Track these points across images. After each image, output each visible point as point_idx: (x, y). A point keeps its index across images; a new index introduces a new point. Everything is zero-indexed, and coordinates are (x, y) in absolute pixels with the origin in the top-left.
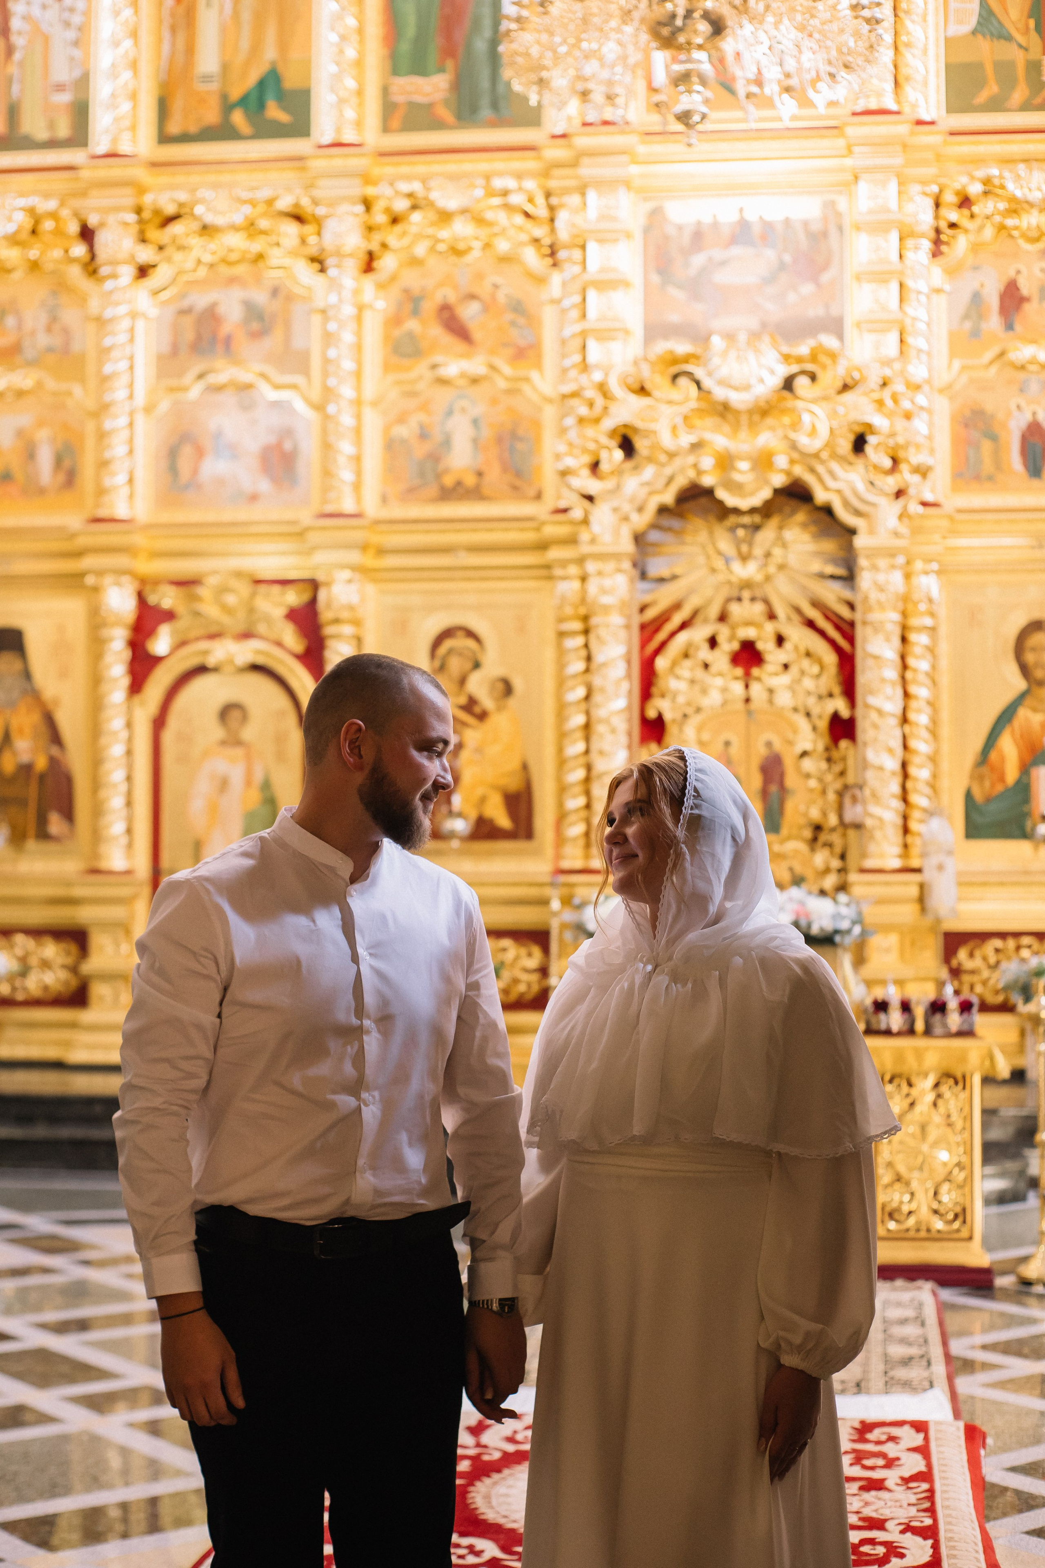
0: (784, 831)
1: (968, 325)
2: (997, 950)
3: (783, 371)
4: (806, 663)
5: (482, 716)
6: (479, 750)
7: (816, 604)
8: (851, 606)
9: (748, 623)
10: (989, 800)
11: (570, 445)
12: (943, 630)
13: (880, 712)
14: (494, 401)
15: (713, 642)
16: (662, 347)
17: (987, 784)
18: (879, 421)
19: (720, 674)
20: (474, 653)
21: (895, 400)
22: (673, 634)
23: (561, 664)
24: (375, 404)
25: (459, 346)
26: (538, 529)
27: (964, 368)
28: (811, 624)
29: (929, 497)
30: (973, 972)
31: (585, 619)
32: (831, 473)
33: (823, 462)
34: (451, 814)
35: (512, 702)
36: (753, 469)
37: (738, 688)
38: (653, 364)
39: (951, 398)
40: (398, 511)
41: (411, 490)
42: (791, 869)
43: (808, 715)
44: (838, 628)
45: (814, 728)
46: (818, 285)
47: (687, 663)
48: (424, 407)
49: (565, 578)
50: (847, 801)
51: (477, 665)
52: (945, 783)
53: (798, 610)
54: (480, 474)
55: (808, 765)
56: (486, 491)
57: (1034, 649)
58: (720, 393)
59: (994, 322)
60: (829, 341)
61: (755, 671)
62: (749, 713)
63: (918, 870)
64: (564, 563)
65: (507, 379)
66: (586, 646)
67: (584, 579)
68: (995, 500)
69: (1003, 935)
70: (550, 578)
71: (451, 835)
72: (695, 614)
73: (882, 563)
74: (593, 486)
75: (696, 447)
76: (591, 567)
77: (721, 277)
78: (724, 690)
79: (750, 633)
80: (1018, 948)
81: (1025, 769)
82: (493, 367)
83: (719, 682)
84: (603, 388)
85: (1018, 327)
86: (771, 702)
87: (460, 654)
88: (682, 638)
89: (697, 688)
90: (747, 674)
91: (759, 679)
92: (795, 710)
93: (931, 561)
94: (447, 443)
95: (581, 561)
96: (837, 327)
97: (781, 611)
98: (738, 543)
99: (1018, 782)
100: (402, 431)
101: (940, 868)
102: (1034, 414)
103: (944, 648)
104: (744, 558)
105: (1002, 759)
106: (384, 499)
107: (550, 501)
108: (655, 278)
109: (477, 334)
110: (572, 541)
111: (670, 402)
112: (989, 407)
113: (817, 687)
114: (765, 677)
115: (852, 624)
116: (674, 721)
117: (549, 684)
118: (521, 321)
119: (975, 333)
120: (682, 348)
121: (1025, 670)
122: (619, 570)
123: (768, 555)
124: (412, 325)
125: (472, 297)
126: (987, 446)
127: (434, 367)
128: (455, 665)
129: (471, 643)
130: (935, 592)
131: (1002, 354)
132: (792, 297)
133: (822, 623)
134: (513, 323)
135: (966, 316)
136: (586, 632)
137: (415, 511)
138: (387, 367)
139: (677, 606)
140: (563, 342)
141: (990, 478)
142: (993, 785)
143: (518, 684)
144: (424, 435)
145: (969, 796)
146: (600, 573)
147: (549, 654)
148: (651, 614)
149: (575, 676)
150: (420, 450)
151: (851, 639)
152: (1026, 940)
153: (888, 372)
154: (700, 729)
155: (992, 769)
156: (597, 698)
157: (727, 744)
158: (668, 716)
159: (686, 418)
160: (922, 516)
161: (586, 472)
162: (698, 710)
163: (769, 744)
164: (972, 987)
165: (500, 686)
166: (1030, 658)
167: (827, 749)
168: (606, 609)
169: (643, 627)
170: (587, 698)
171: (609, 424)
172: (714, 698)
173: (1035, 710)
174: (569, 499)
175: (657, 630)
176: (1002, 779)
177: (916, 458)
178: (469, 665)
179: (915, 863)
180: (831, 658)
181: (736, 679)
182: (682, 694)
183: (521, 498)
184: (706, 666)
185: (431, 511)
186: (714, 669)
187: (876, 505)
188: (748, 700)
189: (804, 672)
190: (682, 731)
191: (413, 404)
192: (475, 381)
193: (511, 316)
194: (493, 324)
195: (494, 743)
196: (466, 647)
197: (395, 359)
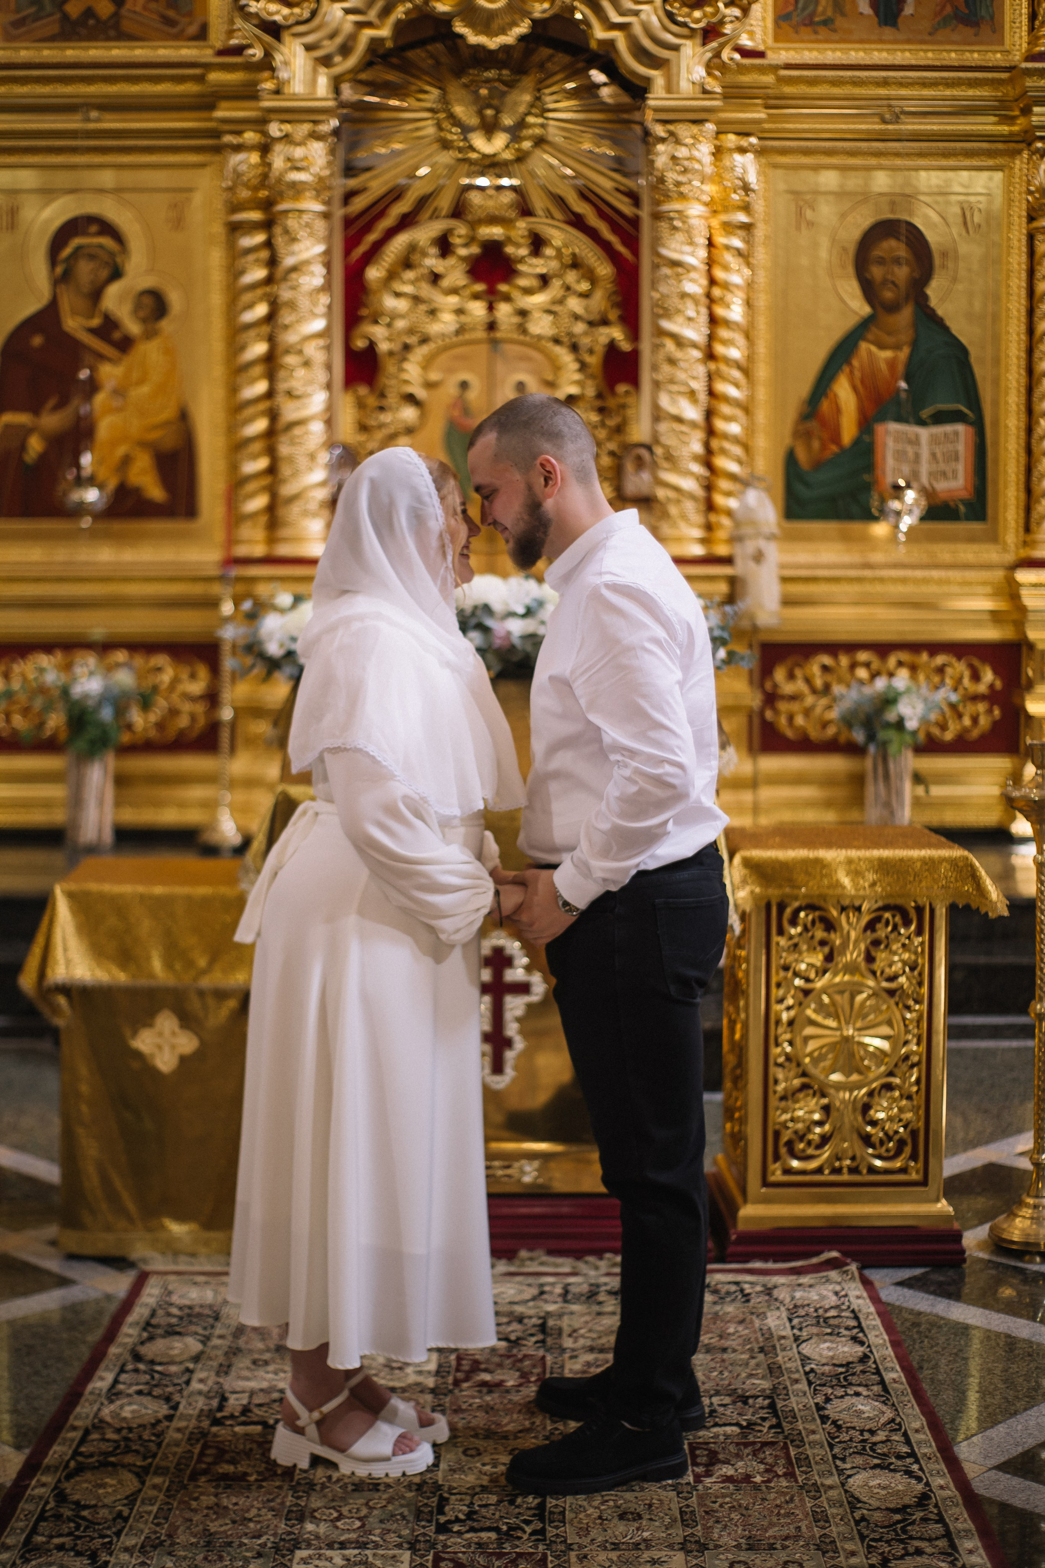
2: (825, 668)
4: (571, 277)
5: (125, 345)
6: (119, 392)
7: (585, 194)
8: (635, 198)
9: (493, 220)
10: (818, 465)
12: (760, 232)
13: (679, 341)
15: (444, 246)
17: (816, 444)
19: (454, 291)
20: (112, 254)
22: (391, 233)
23: (234, 272)
26: (201, 79)
28: (577, 222)
29: (745, 41)
30: (793, 698)
31: (267, 205)
32: (616, 4)
34: (81, 482)
35: (165, 324)
37: (478, 309)
41: (18, 24)
43: (574, 348)
44: (615, 228)
45: (583, 367)
47: (410, 275)
49: (238, 148)
50: (629, 467)
51: (116, 274)
52: (761, 442)
53: (560, 201)
54: (119, 3)
56: (127, 26)
57: (881, 261)
61: (503, 288)
62: (494, 343)
63: (728, 561)
64: (238, 126)
66: (269, 244)
67: (265, 149)
68: (832, 55)
69: (833, 648)
70: (218, 150)
71: (80, 510)
72: (422, 202)
73: (684, 131)
74: (279, 13)
76: (275, 129)
78: (460, 312)
79: (496, 232)
80: (853, 666)
81: (866, 424)
83: (453, 300)
86: (522, 329)
87: (92, 257)
88: (401, 241)
89: (423, 307)
90: (492, 290)
91: (507, 298)
92: (557, 341)
93: (748, 135)
95: (260, 123)
97: (539, 202)
98: (480, 103)
99: (857, 442)
101: (758, 557)
103: (761, 255)
104: (489, 128)
105: (838, 410)
107: (218, 37)
110: (250, 93)
113: (586, 309)
114: (516, 294)
115: (635, 222)
116: (391, 353)
117: (217, 299)
122: (315, 136)
123: (521, 124)
129: (106, 241)
130: (752, 178)
133: (594, 221)
136: (268, 225)
137: (26, 52)
139: (396, 194)
141: (827, 23)
142: (824, 447)
143: (175, 299)
145: (791, 460)
146: (287, 138)
147: (217, 257)
148: (359, 203)
149: (253, 286)
151: (632, 242)
152: (863, 656)
154: (427, 364)
155: (823, 423)
156: (286, 317)
157: (464, 385)
158: (383, 347)
160: (742, 69)
162: (425, 340)
163: (521, 386)
164: (791, 718)
165: (148, 301)
166: (877, 272)
167: (599, 396)
168: (297, 189)
169: (348, 222)
170: (270, 318)
172: (446, 322)
173: (880, 345)
174: (244, 31)
175: (368, 228)
176: (836, 437)
178: (104, 273)
179: (722, 550)
180: (605, 270)
181: (476, 297)
182: (402, 316)
183: (177, 37)
184: (435, 278)
185: (48, 54)
186: (445, 283)
187: (676, 48)
188: (492, 326)
189: (568, 288)
190: (401, 370)
195: (141, 381)
196: (101, 246)
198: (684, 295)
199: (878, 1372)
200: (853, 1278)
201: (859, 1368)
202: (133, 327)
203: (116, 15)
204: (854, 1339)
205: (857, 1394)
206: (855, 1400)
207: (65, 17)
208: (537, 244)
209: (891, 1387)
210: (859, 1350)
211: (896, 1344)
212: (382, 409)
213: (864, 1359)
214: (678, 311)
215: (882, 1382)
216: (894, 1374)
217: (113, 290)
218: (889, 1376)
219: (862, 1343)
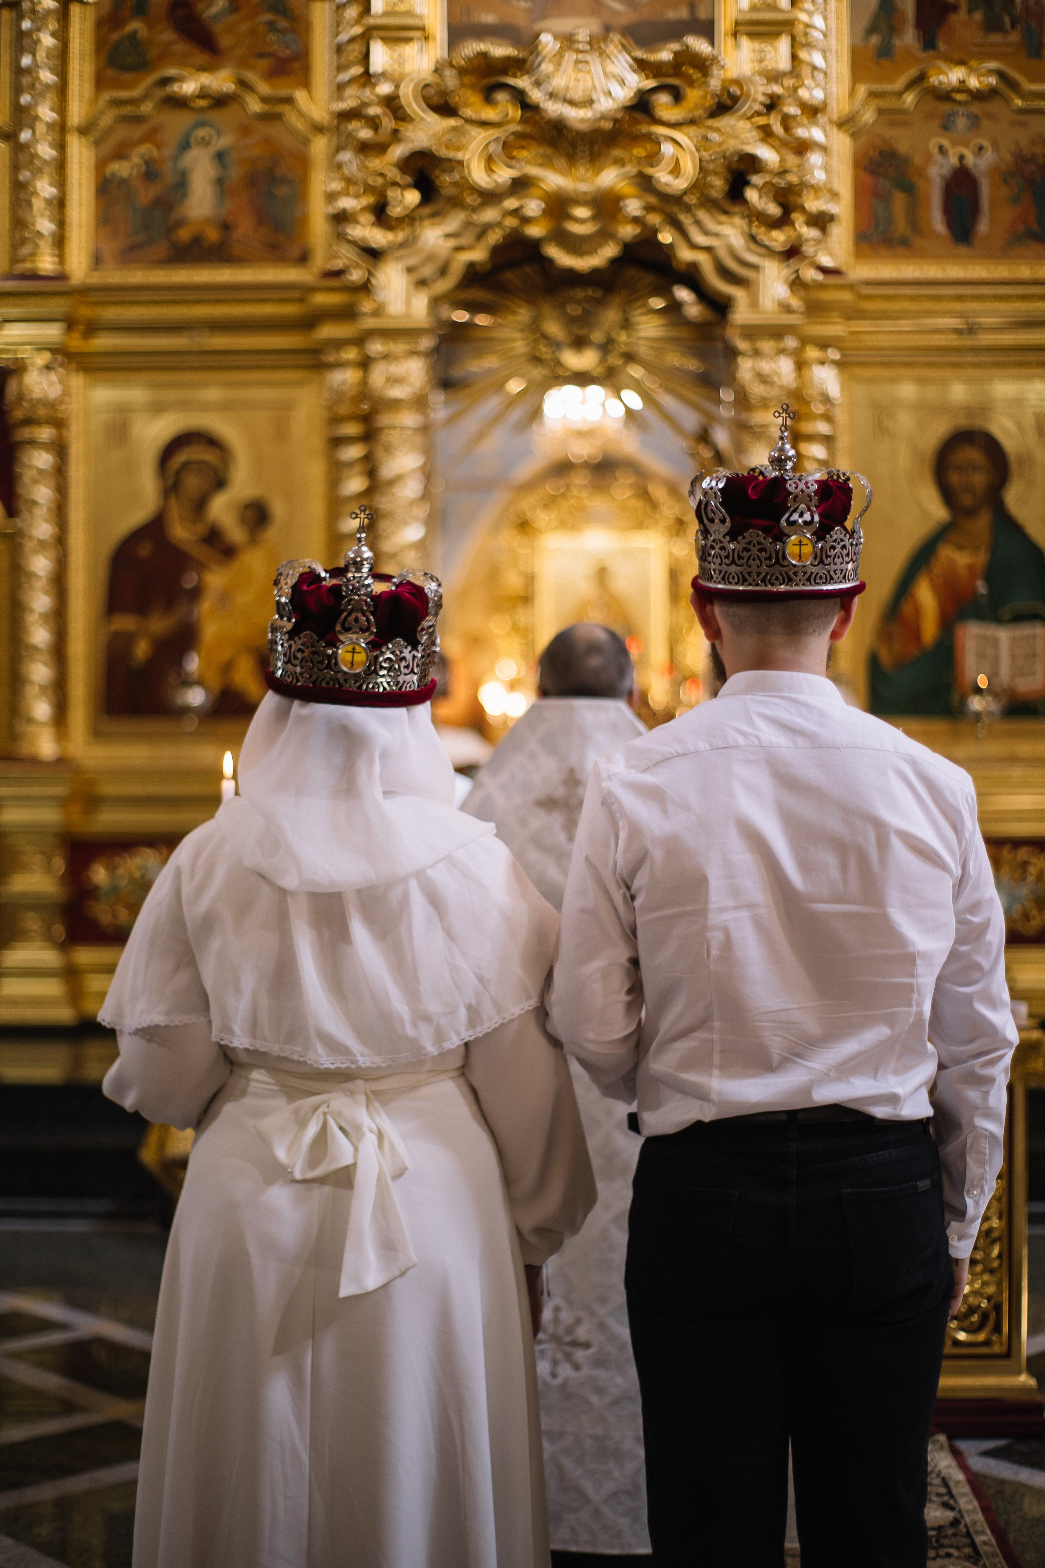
1: (875, 40)
3: (636, 82)
5: (228, 553)
6: (223, 598)
10: (899, 665)
11: (349, 181)
12: (841, 441)
14: (245, 130)
16: (472, 48)
17: (898, 646)
18: (767, 154)
20: (215, 466)
21: (787, 128)
23: (334, 483)
24: (83, 131)
25: (200, 54)
26: (304, 300)
27: (872, 95)
29: (826, 261)
31: (366, 419)
32: (698, 223)
33: (688, 209)
35: (267, 533)
36: (594, 218)
38: (462, 72)
39: (854, 136)
40: (115, 276)
41: (132, 248)
48: (150, 136)
49: (339, 366)
51: (221, 485)
54: (226, 228)
56: (234, 249)
57: (960, 469)
58: (553, 109)
59: (909, 38)
60: (699, 45)
64: (340, 344)
65: (265, 100)
66: (368, 456)
67: (365, 365)
68: (909, 270)
70: (319, 366)
73: (767, 346)
74: (378, 237)
75: (520, 185)
76: (374, 348)
81: (947, 625)
82: (242, 83)
84: (391, 103)
85: (942, 46)
87: (199, 470)
93: (828, 347)
94: (182, 185)
95: (360, 341)
96: (707, 30)
98: (571, 321)
99: (938, 643)
100: (122, 169)
102: (962, 157)
104: (579, 343)
106: (97, 260)
107: (320, 261)
109: (225, 42)
110: (350, 315)
111: (484, 124)
112: (903, 147)
117: (317, 507)
118: (283, 24)
119: (885, 51)
120: (500, 50)
121: (948, 495)
122: (414, 353)
123: (610, 341)
124: (135, 26)
126: (899, 200)
127: (166, 81)
128: (192, 483)
129: (212, 455)
130: (832, 389)
131: (921, 78)
134: (271, 26)
135: (872, 30)
136: (368, 437)
137: (138, 276)
138: (100, 83)
140: (339, 49)
141: (904, 242)
142: (905, 647)
143: (278, 509)
144: (150, 173)
145: (874, 660)
146: (386, 357)
147: (317, 468)
149: (353, 497)
150: (145, 195)
153: (777, 89)
155: (905, 625)
156: (384, 525)
159: (506, 145)
160: (821, 286)
161: (367, 218)
165: (252, 512)
168: (395, 404)
171: (398, 152)
173: (960, 547)
174: (345, 256)
176: (917, 637)
177: (814, 204)
178: (209, 484)
183: (281, 261)
185: (156, 276)
187: (758, 267)
191: (136, 132)
192: (220, 101)
193: (267, 17)
194: (244, 27)
196: (206, 460)
197: (110, 72)
199: (968, 1535)
200: (941, 1448)
201: (950, 1531)
204: (946, 1506)
205: (949, 1555)
206: (946, 1561)
209: (983, 1549)
210: (950, 1515)
211: (985, 1510)
213: (955, 1523)
215: (973, 1544)
216: (985, 1538)
218: (979, 1539)
219: (952, 1509)
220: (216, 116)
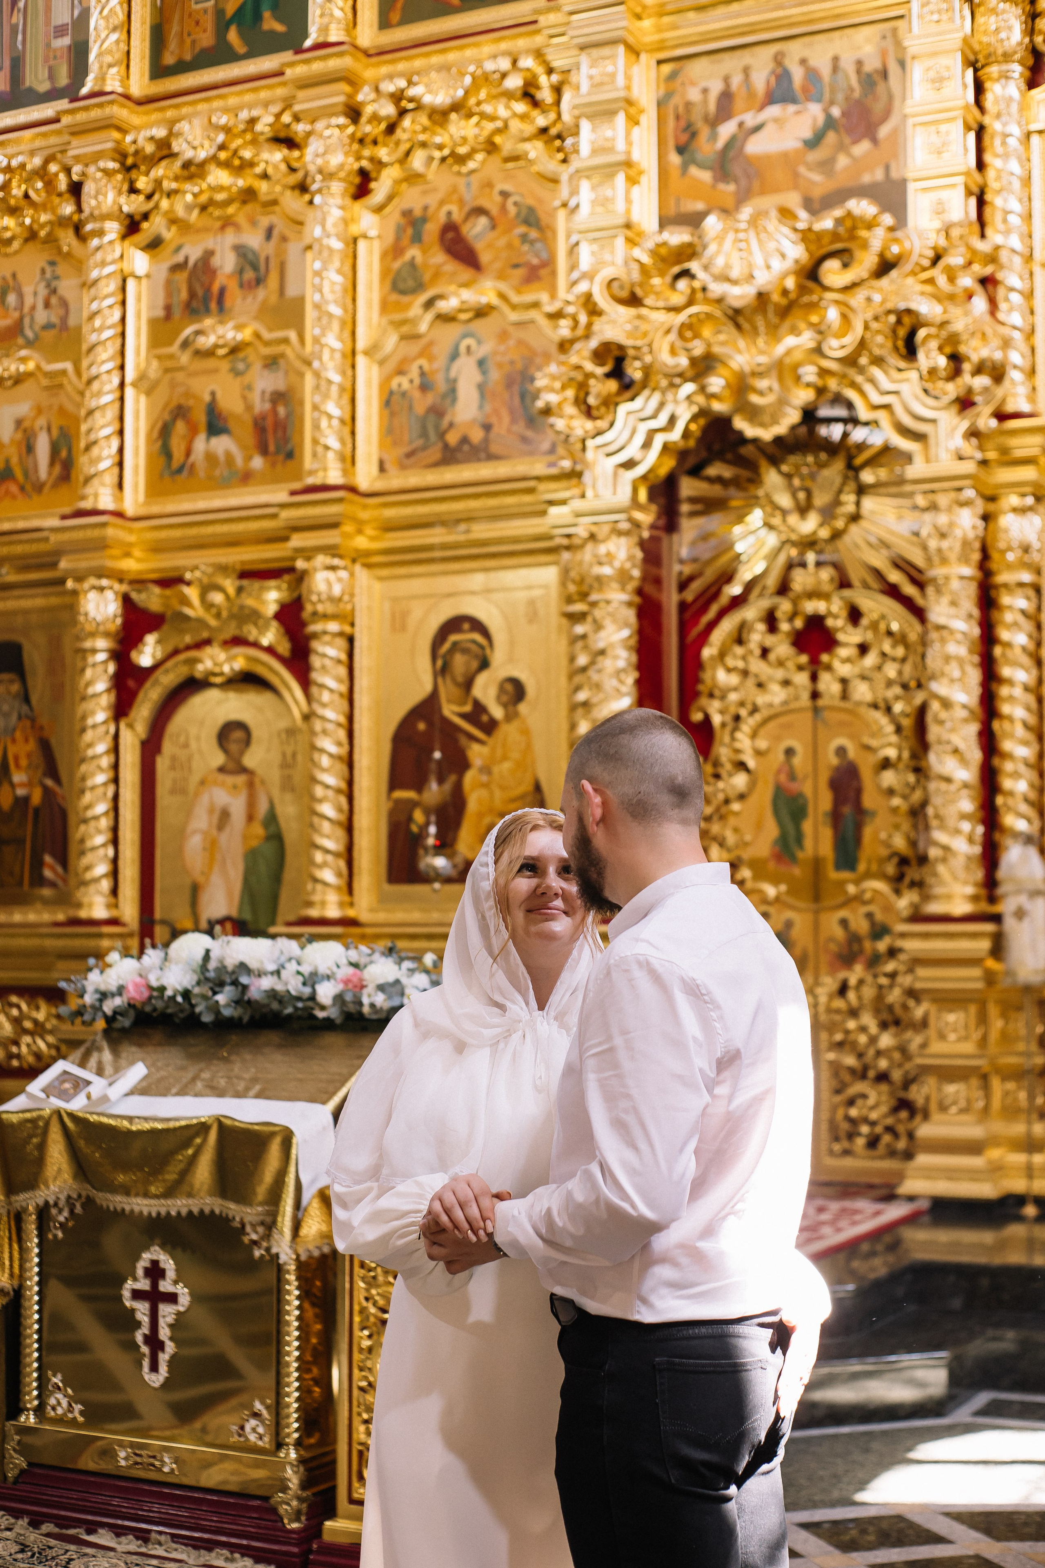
0: (862, 867)
3: (796, 252)
4: (887, 645)
5: (490, 727)
6: (486, 770)
7: (899, 563)
9: (814, 594)
14: (503, 336)
15: (771, 622)
18: (926, 308)
19: (781, 663)
20: (482, 647)
21: (952, 279)
22: (722, 613)
23: (572, 656)
24: (366, 353)
25: (466, 273)
28: (892, 591)
29: (1024, 408)
31: (585, 597)
32: (874, 382)
35: (522, 708)
36: (774, 388)
37: (802, 679)
38: (645, 264)
40: (396, 480)
41: (410, 455)
42: (870, 916)
43: (889, 712)
45: (899, 730)
46: (875, 141)
47: (740, 650)
48: (425, 352)
49: (568, 548)
51: (484, 664)
53: (878, 574)
54: (487, 427)
55: (889, 778)
56: (494, 448)
58: (718, 289)
61: (825, 658)
62: (816, 710)
65: (517, 307)
72: (751, 585)
73: (943, 500)
75: (703, 365)
76: (581, 531)
77: (754, 146)
78: (787, 683)
79: (812, 607)
82: (500, 295)
83: (780, 674)
84: (587, 300)
86: (845, 695)
87: (465, 651)
88: (731, 620)
89: (750, 682)
90: (815, 661)
91: (829, 667)
92: (875, 706)
94: (452, 392)
96: (899, 193)
97: (855, 575)
100: (403, 382)
104: (803, 510)
106: (382, 468)
108: (675, 159)
109: (485, 258)
111: (670, 309)
114: (836, 664)
116: (724, 725)
117: (564, 682)
118: (534, 234)
120: (680, 238)
123: (834, 503)
124: (413, 252)
125: (479, 211)
127: (434, 300)
128: (459, 662)
129: (478, 637)
130: (1032, 536)
132: (842, 161)
133: (907, 588)
134: (524, 238)
137: (414, 479)
138: (385, 307)
139: (725, 579)
144: (425, 385)
147: (564, 644)
148: (693, 588)
149: (581, 671)
150: (422, 403)
153: (946, 244)
154: (754, 735)
157: (790, 752)
158: (716, 720)
159: (683, 329)
160: (999, 433)
161: (570, 409)
162: (755, 710)
163: (841, 751)
165: (509, 687)
167: (912, 758)
168: (602, 582)
169: (682, 608)
171: (594, 343)
172: (775, 694)
175: (704, 609)
177: (982, 353)
178: (475, 664)
180: (915, 635)
181: (800, 668)
182: (735, 689)
183: (531, 453)
184: (765, 652)
185: (432, 477)
186: (772, 656)
187: (934, 421)
188: (815, 695)
189: (884, 655)
190: (733, 739)
191: (413, 348)
192: (481, 312)
193: (522, 229)
194: (502, 242)
195: (505, 758)
196: (474, 642)
197: (394, 297)
198: (947, 659)
202: (497, 712)
203: (486, 440)
207: (446, 446)
208: (855, 615)
212: (717, 776)
214: (943, 674)
217: (481, 680)
220: (479, 325)
